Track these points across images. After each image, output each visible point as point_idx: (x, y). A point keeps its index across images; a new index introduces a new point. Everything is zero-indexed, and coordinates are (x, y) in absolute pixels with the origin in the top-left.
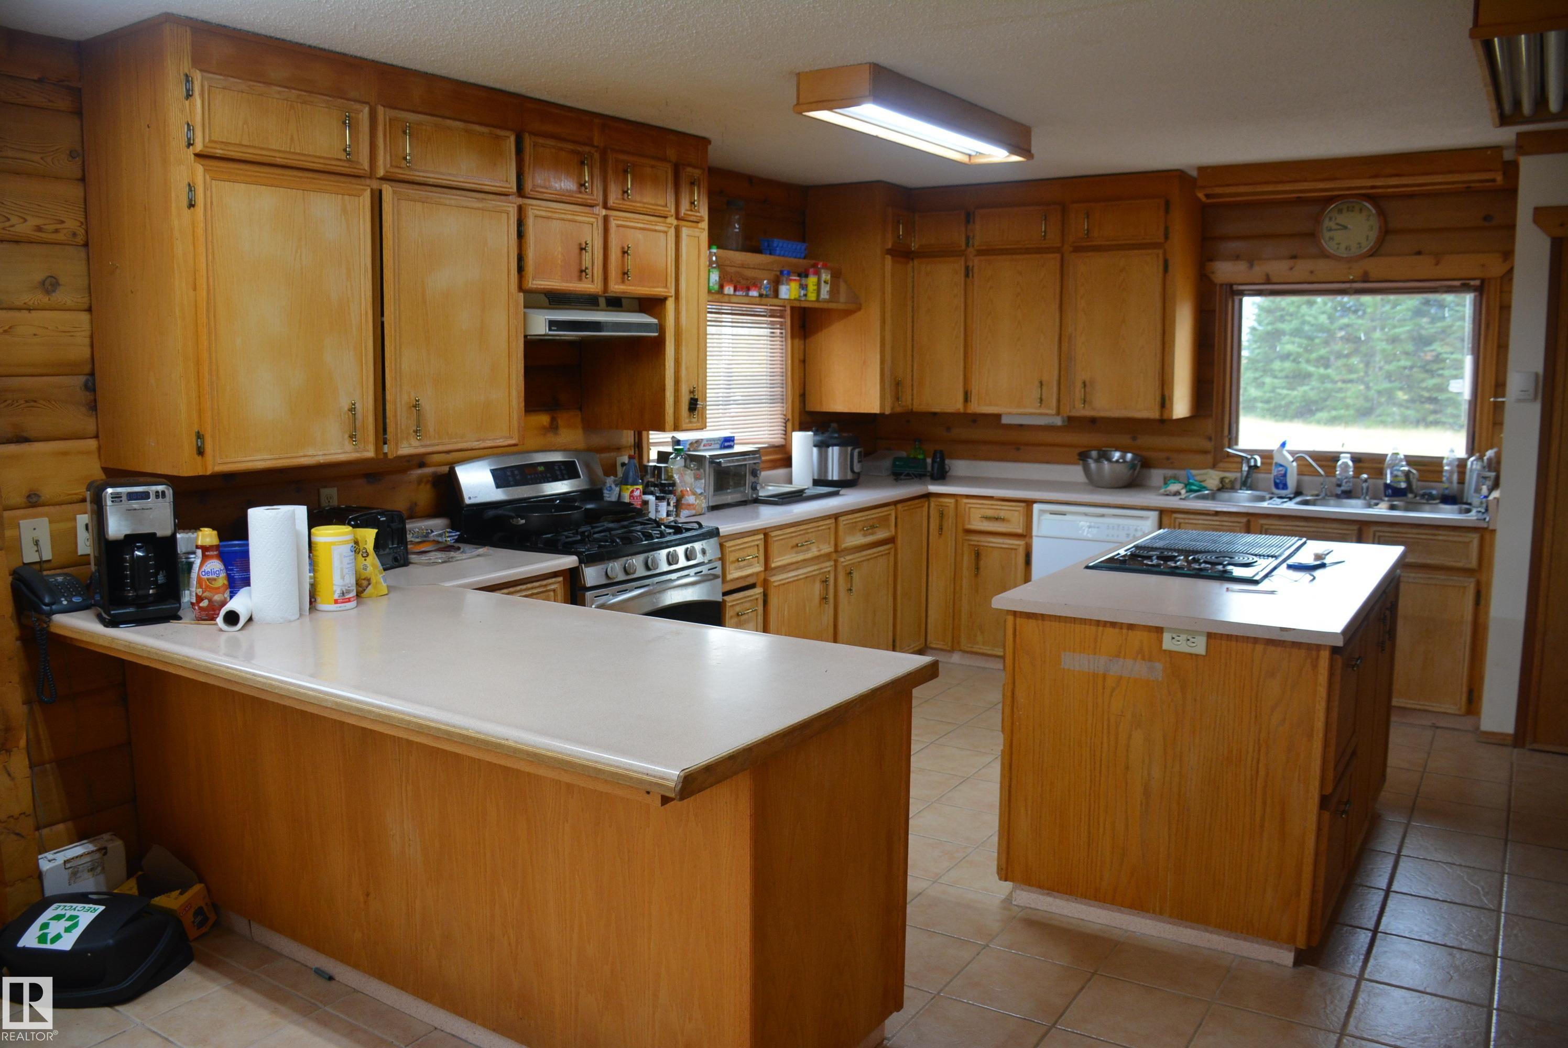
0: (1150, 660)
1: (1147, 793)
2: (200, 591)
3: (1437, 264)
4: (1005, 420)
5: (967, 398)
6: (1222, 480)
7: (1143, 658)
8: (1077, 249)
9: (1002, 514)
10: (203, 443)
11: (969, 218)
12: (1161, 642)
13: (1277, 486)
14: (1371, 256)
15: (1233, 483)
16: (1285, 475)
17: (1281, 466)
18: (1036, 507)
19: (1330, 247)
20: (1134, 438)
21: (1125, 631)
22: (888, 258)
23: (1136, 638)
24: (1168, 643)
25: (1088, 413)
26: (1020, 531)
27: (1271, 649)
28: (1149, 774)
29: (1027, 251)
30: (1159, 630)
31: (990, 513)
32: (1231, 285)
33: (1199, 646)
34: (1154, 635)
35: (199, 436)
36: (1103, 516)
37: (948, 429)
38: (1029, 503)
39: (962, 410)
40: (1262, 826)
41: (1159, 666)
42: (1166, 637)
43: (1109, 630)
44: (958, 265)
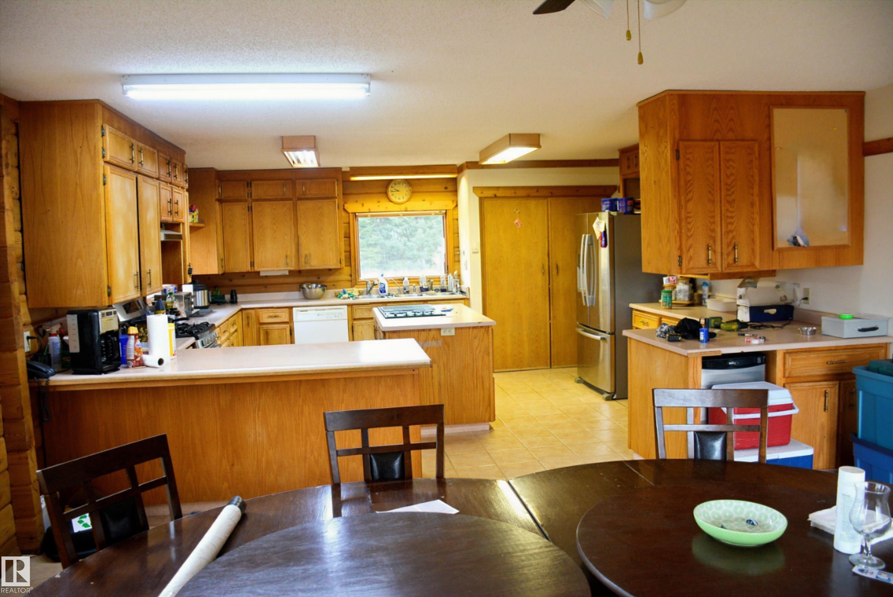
0: (437, 340)
1: (440, 385)
2: (136, 354)
3: (431, 204)
4: (262, 274)
5: (252, 264)
6: (359, 292)
7: (435, 340)
8: (300, 199)
9: (277, 314)
10: (110, 290)
11: (249, 185)
12: (440, 333)
13: (381, 292)
14: (407, 201)
15: (363, 292)
16: (384, 287)
17: (382, 284)
18: (294, 309)
19: (393, 198)
20: (319, 278)
21: (428, 332)
22: (217, 203)
23: (432, 333)
24: (443, 334)
25: (308, 268)
26: (287, 320)
27: (475, 330)
28: (440, 378)
29: (276, 200)
30: (439, 330)
31: (272, 314)
32: (355, 213)
33: (453, 333)
34: (438, 332)
35: (109, 287)
36: (324, 310)
37: (231, 280)
38: (291, 308)
39: (250, 270)
40: (477, 386)
41: (440, 342)
42: (442, 331)
43: (423, 332)
44: (244, 205)
